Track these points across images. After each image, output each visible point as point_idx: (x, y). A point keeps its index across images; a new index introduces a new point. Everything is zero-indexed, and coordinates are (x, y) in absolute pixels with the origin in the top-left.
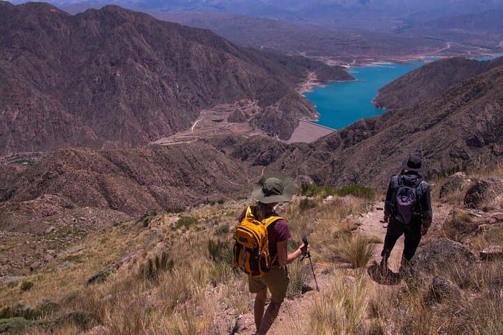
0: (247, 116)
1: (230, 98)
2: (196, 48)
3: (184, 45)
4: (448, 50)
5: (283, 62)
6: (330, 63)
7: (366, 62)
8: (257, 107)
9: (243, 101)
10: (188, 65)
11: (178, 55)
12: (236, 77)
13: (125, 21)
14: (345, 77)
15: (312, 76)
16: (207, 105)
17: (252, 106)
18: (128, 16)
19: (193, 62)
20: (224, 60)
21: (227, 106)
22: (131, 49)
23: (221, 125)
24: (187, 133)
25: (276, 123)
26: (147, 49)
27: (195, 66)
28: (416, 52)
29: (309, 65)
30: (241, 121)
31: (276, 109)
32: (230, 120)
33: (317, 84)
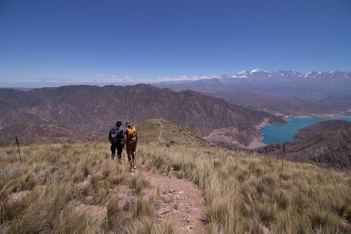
0: (232, 134)
1: (226, 126)
2: (216, 106)
3: (212, 104)
4: (348, 113)
5: (254, 113)
6: (278, 114)
7: (298, 115)
8: (237, 131)
9: (231, 128)
10: (212, 112)
11: (209, 108)
12: (230, 118)
13: (193, 95)
14: (283, 122)
15: (266, 120)
16: (217, 128)
17: (235, 130)
18: (194, 94)
19: (214, 111)
20: (226, 111)
21: (224, 129)
22: (193, 105)
23: (221, 136)
24: (207, 137)
25: (243, 139)
26: (198, 106)
27: (214, 113)
28: (329, 113)
29: (266, 115)
30: (229, 136)
31: (244, 133)
32: (225, 135)
33: (268, 124)
